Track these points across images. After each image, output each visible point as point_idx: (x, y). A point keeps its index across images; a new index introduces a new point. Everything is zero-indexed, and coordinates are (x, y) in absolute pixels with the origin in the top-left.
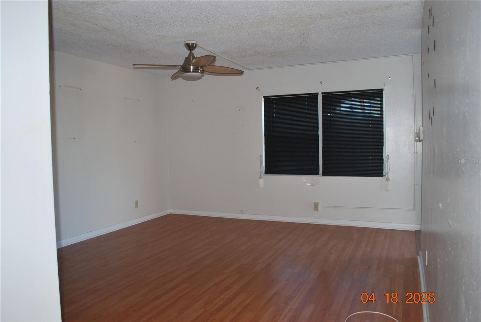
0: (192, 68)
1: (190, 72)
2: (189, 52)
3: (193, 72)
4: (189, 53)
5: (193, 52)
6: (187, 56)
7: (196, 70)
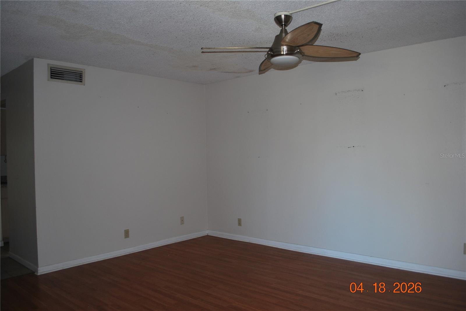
0: (285, 49)
1: (283, 55)
2: (281, 28)
3: (287, 54)
4: (281, 30)
5: (286, 28)
6: (278, 33)
7: (291, 52)
